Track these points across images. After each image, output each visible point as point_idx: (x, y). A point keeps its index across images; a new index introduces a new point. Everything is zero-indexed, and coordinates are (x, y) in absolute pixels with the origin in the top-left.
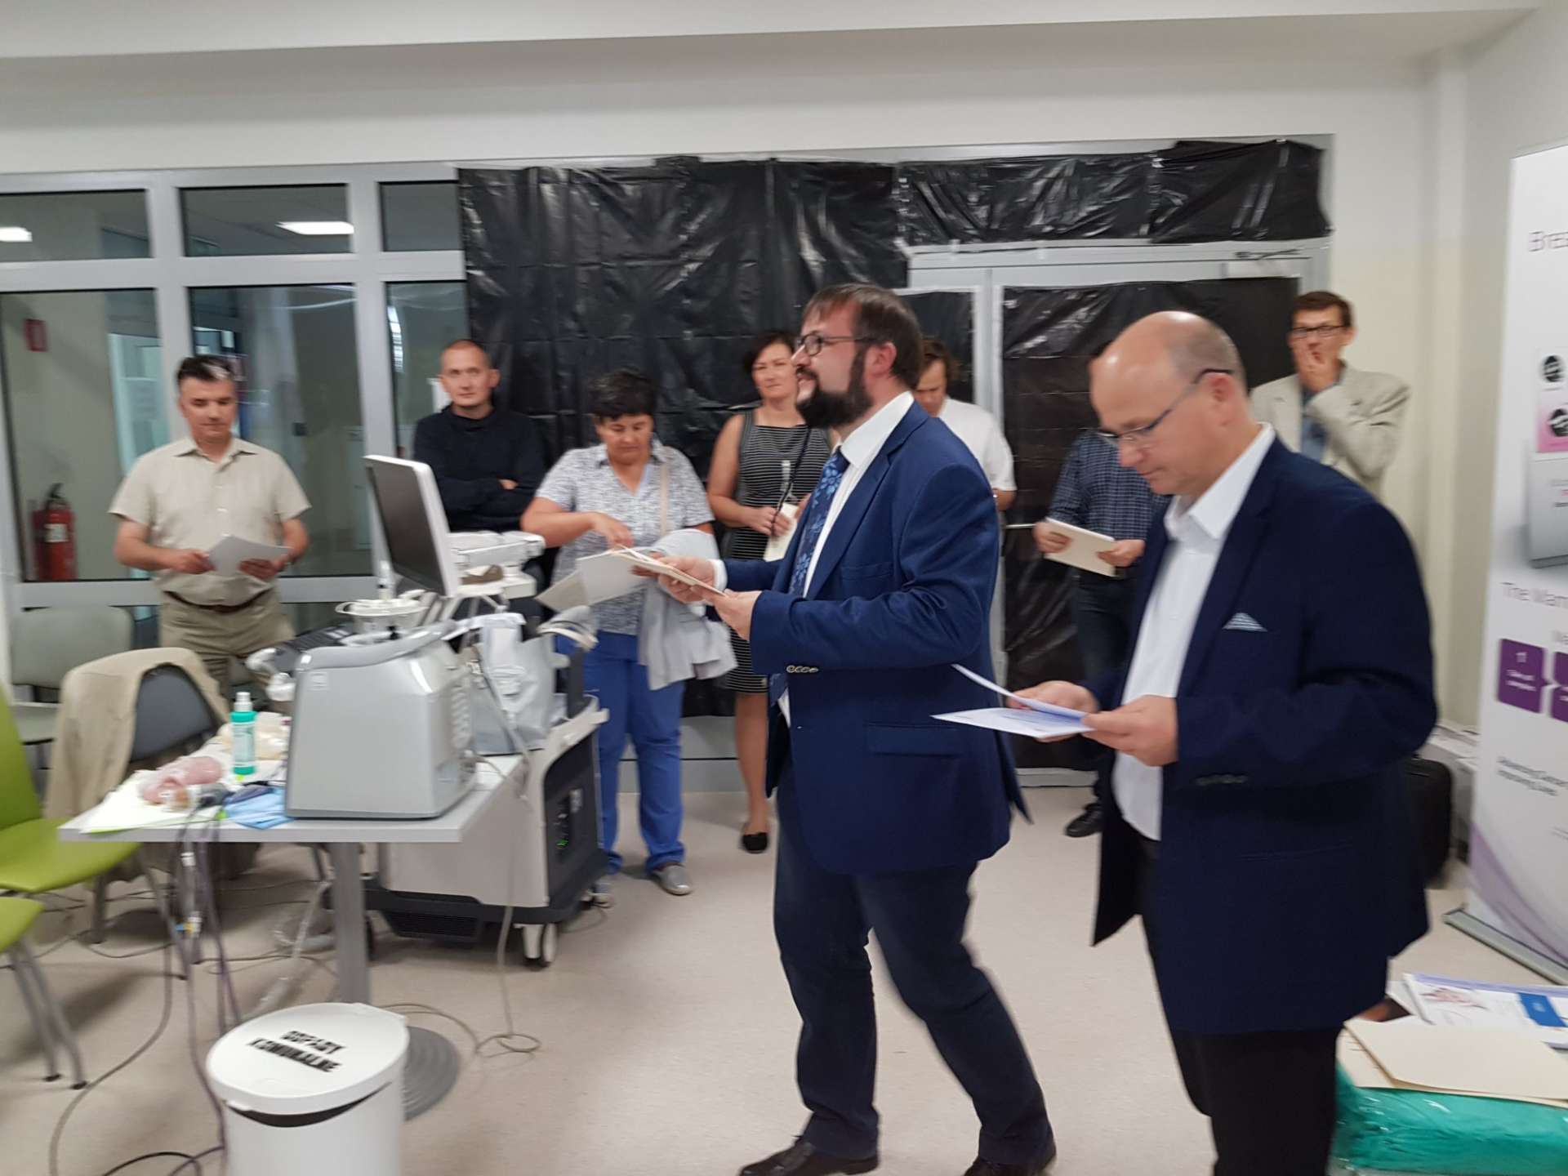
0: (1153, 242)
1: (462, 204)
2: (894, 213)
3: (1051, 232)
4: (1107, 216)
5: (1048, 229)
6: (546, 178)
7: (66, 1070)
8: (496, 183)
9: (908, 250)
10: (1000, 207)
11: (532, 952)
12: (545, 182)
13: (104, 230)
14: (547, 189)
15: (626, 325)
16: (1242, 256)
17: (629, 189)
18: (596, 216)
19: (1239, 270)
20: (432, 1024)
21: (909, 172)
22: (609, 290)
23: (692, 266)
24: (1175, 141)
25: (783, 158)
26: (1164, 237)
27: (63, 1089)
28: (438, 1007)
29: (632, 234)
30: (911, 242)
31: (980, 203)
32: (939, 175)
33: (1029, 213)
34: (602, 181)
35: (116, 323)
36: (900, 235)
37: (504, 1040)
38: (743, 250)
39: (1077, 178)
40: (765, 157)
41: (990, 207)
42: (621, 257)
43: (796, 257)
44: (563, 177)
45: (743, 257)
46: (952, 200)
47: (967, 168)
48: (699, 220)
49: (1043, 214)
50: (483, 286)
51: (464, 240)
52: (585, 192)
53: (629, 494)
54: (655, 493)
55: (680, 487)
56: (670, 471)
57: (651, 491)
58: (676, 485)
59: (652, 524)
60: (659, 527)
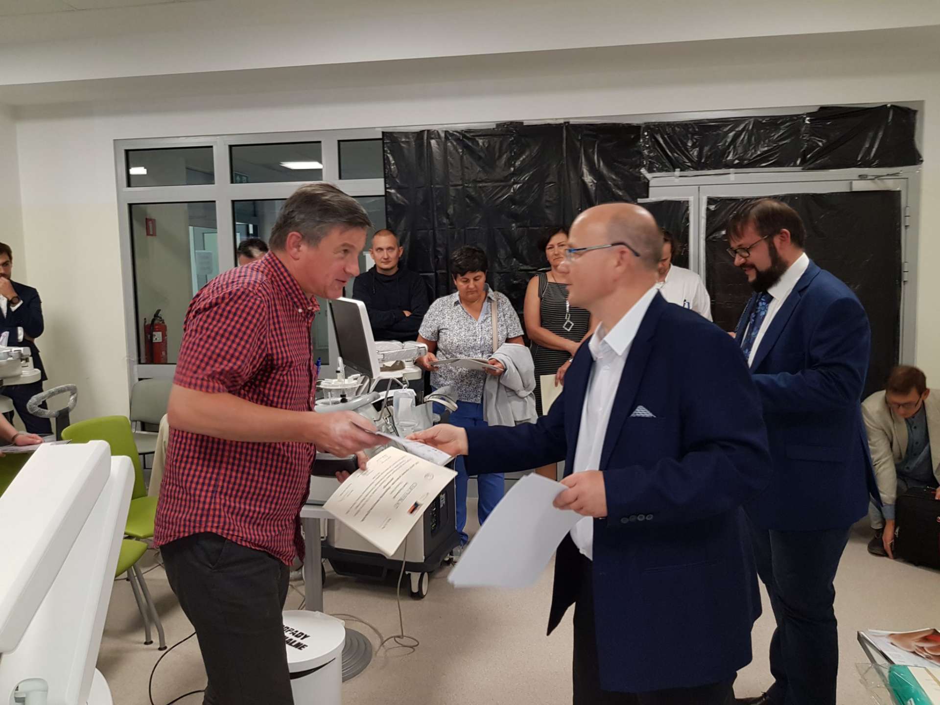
0: (803, 169)
1: (384, 151)
2: (640, 153)
3: (738, 163)
4: (776, 153)
5: (737, 162)
6: (433, 136)
7: (156, 639)
8: (403, 140)
9: (649, 176)
10: (706, 149)
11: (415, 589)
12: (432, 139)
13: (187, 168)
14: (433, 142)
15: (477, 220)
16: (862, 177)
17: (480, 142)
18: (462, 157)
19: (860, 186)
20: (358, 627)
21: (650, 129)
22: (467, 200)
23: (517, 186)
24: (819, 107)
25: (572, 122)
26: (812, 166)
27: (154, 649)
28: (361, 617)
29: (482, 168)
30: (650, 170)
31: (694, 146)
32: (669, 130)
33: (725, 152)
34: (464, 136)
35: (193, 220)
36: (644, 166)
37: (397, 639)
38: (548, 176)
39: (755, 131)
40: (562, 121)
41: (700, 149)
42: (475, 181)
43: (580, 180)
44: (443, 135)
45: (548, 180)
46: (676, 144)
47: (686, 126)
48: (521, 159)
49: (734, 153)
50: (395, 198)
51: (385, 171)
52: (455, 143)
53: (473, 320)
54: (489, 319)
55: (504, 316)
56: (498, 305)
57: (487, 318)
58: (502, 314)
59: (487, 338)
60: (492, 339)
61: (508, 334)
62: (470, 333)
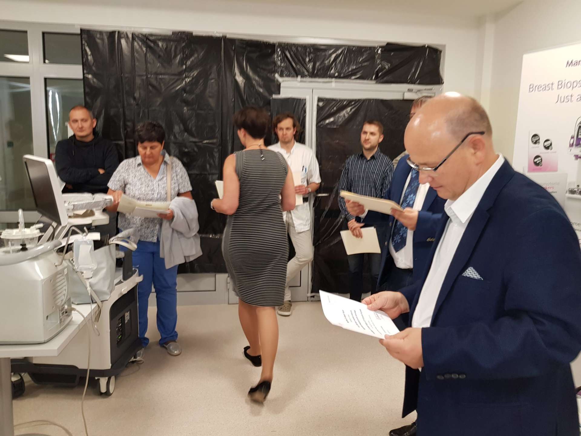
0: (376, 82)
1: (82, 44)
2: (275, 63)
3: (337, 75)
4: (360, 71)
6: (122, 36)
8: (98, 36)
9: (280, 79)
10: (318, 64)
11: (103, 389)
12: (122, 38)
14: (123, 41)
15: (158, 103)
16: (410, 90)
17: (160, 44)
18: (146, 55)
19: (408, 96)
21: (282, 46)
22: (150, 88)
23: (188, 80)
24: (386, 43)
25: (228, 36)
26: (381, 81)
29: (162, 64)
30: (281, 75)
31: (310, 61)
32: (294, 49)
33: (329, 68)
34: (147, 39)
36: (277, 72)
38: (210, 74)
39: (348, 55)
40: (221, 35)
41: (314, 64)
42: (156, 74)
43: (233, 79)
44: (130, 36)
45: (210, 77)
46: (299, 60)
47: (305, 47)
48: (191, 60)
49: (335, 68)
50: (92, 82)
51: (83, 61)
52: (140, 43)
53: (152, 178)
54: (165, 178)
55: (177, 176)
56: (172, 168)
57: (163, 177)
58: (175, 175)
59: (163, 193)
60: (166, 193)
61: (179, 190)
62: (149, 188)
